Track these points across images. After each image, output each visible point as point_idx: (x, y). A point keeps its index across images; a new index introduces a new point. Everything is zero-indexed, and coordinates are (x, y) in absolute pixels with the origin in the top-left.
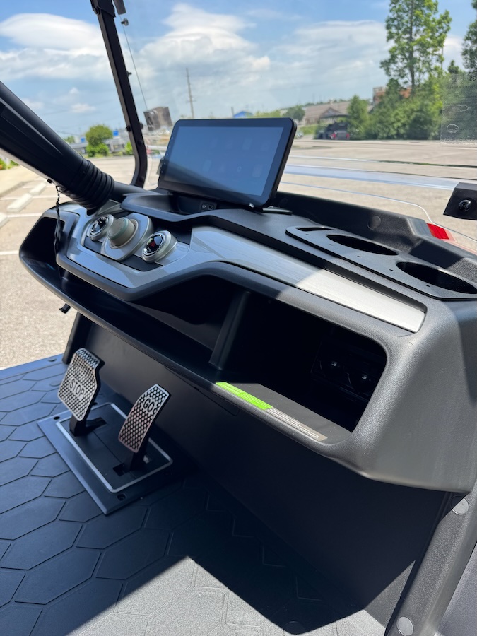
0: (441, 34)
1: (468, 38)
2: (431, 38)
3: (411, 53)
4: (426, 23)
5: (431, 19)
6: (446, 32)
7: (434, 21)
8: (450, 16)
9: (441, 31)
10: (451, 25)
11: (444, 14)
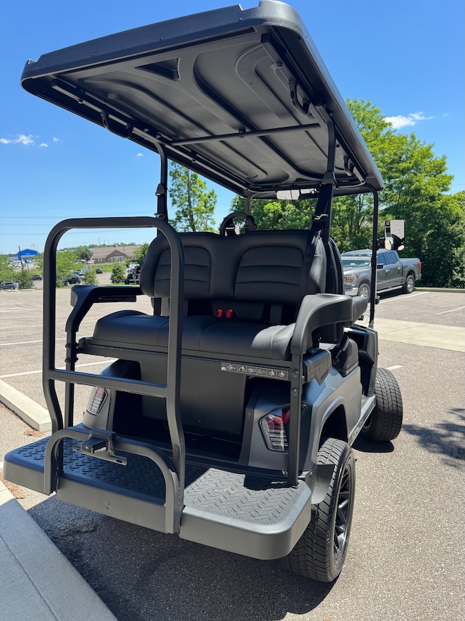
0: (211, 205)
2: (205, 206)
3: (192, 216)
4: (200, 196)
6: (214, 203)
7: (205, 195)
8: (215, 193)
9: (211, 202)
10: (217, 199)
11: (211, 191)
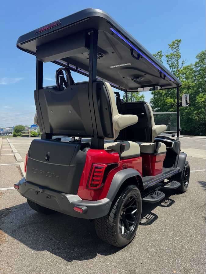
1: (150, 103)
4: (136, 98)
5: (138, 96)
7: (139, 97)
8: (144, 96)
11: (142, 95)
